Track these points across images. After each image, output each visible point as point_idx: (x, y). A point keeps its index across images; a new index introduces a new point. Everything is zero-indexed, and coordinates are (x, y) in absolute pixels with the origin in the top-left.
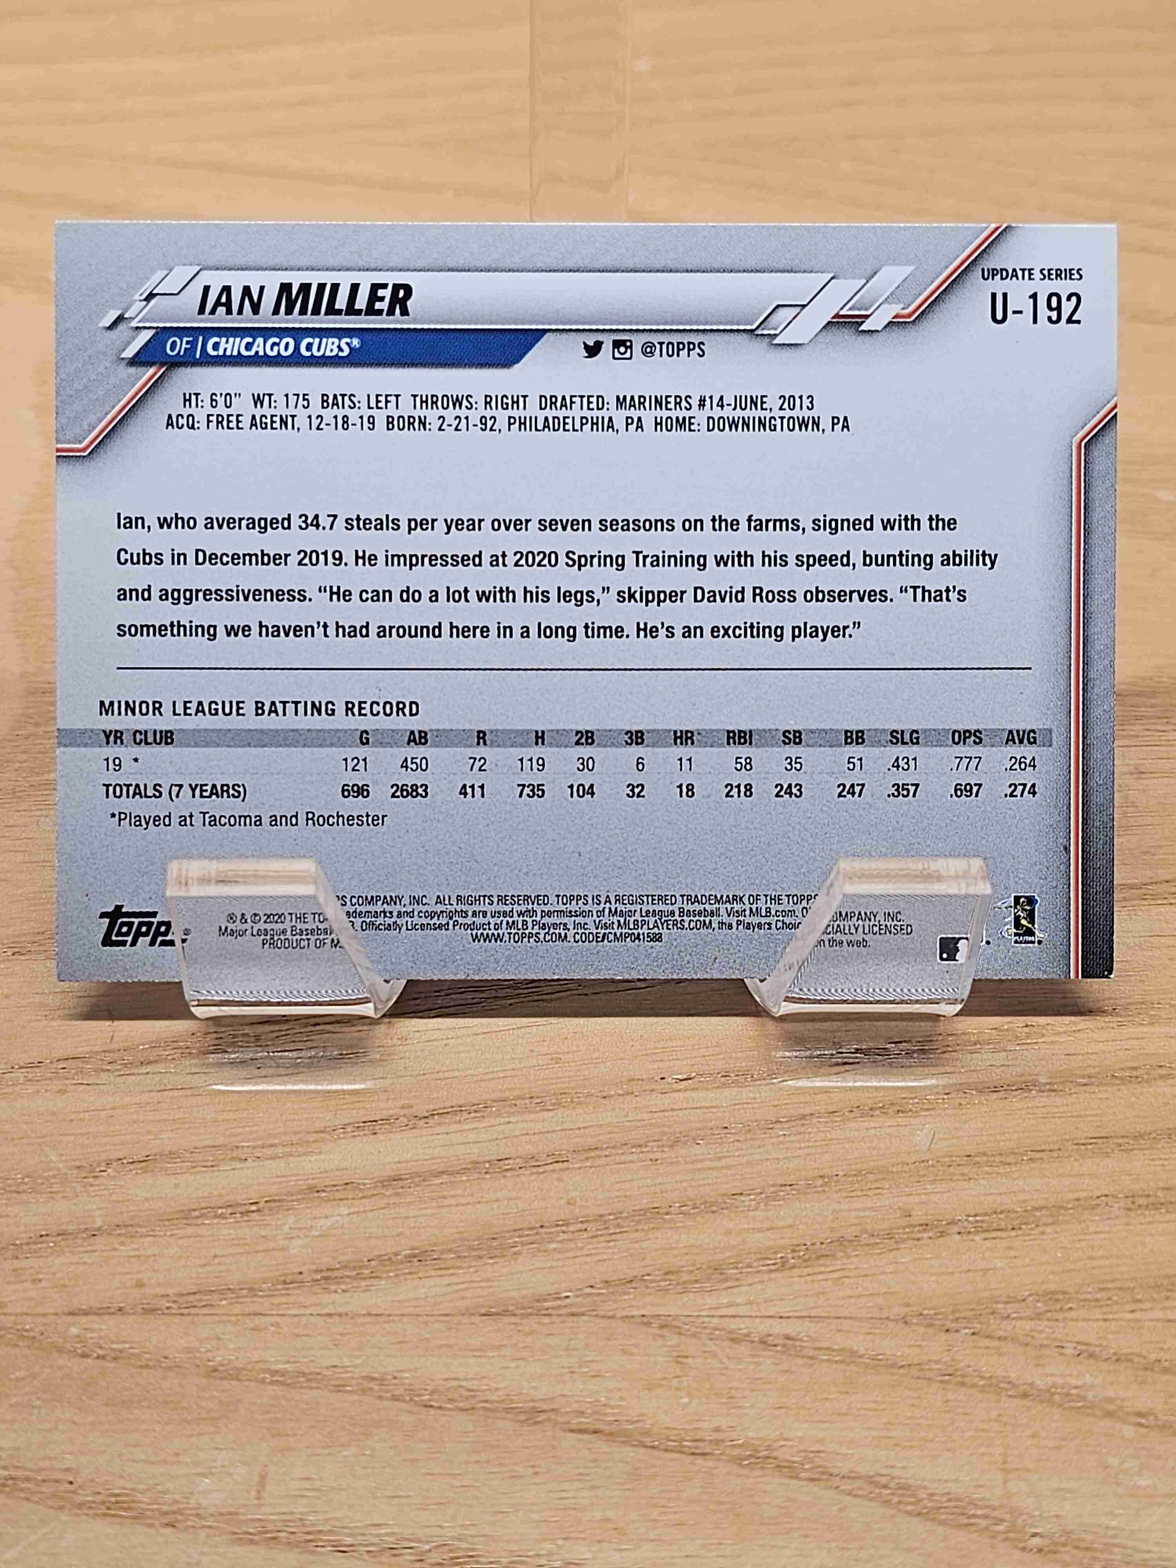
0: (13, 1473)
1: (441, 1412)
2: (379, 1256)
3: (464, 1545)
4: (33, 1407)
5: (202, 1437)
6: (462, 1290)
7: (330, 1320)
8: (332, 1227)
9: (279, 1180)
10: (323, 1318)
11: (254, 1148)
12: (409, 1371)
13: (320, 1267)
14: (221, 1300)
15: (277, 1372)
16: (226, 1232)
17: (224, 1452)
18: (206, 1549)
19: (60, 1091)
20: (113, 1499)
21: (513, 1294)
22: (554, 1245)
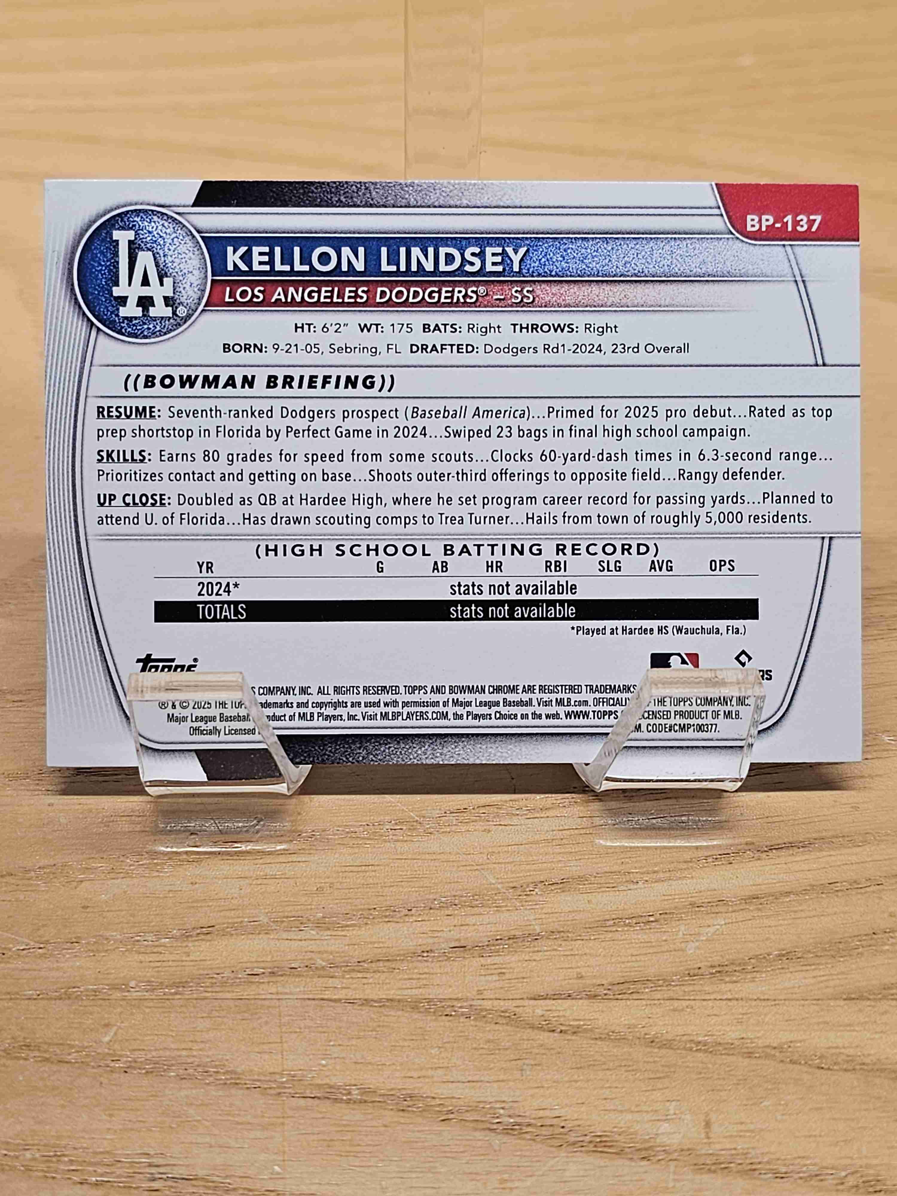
0: (519, 1120)
1: (830, 1072)
2: (757, 956)
3: (871, 1172)
4: (522, 1070)
5: (654, 1092)
6: (826, 981)
7: (730, 1003)
8: (714, 934)
9: (666, 898)
10: (725, 1002)
11: (642, 873)
12: (800, 1041)
13: (713, 964)
14: (645, 988)
15: (700, 1042)
16: (636, 937)
17: (674, 1103)
18: (676, 1177)
19: (484, 831)
20: (598, 1140)
21: (864, 984)
22: (887, 947)
